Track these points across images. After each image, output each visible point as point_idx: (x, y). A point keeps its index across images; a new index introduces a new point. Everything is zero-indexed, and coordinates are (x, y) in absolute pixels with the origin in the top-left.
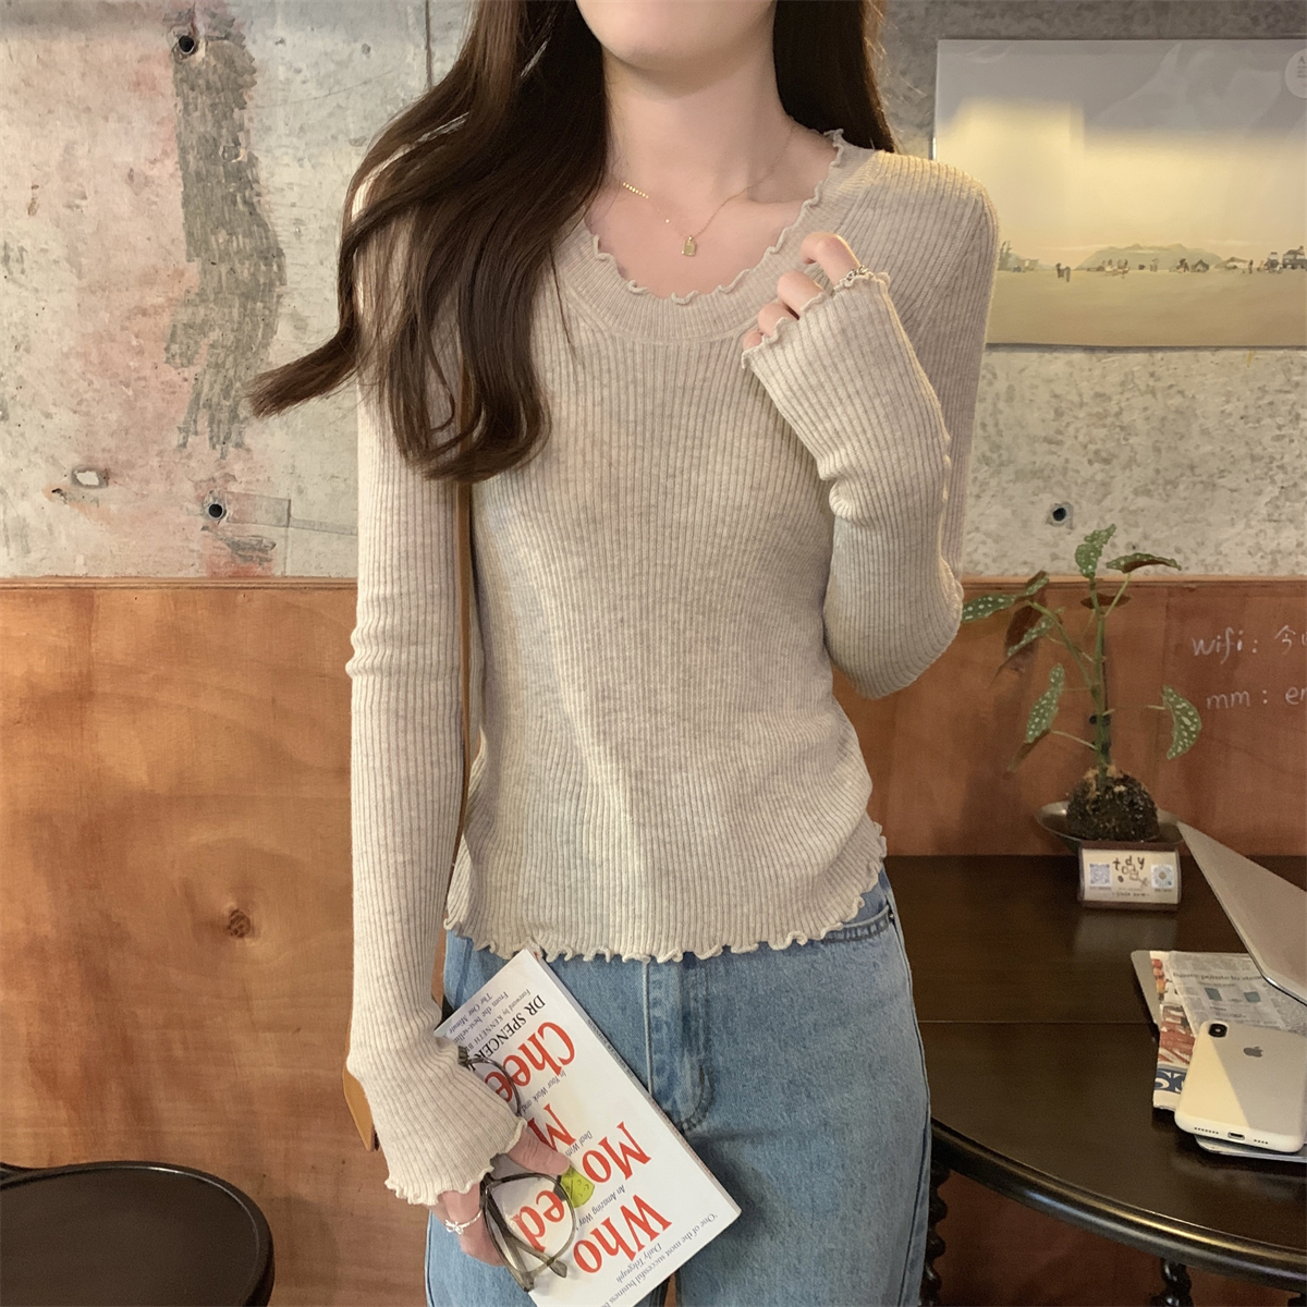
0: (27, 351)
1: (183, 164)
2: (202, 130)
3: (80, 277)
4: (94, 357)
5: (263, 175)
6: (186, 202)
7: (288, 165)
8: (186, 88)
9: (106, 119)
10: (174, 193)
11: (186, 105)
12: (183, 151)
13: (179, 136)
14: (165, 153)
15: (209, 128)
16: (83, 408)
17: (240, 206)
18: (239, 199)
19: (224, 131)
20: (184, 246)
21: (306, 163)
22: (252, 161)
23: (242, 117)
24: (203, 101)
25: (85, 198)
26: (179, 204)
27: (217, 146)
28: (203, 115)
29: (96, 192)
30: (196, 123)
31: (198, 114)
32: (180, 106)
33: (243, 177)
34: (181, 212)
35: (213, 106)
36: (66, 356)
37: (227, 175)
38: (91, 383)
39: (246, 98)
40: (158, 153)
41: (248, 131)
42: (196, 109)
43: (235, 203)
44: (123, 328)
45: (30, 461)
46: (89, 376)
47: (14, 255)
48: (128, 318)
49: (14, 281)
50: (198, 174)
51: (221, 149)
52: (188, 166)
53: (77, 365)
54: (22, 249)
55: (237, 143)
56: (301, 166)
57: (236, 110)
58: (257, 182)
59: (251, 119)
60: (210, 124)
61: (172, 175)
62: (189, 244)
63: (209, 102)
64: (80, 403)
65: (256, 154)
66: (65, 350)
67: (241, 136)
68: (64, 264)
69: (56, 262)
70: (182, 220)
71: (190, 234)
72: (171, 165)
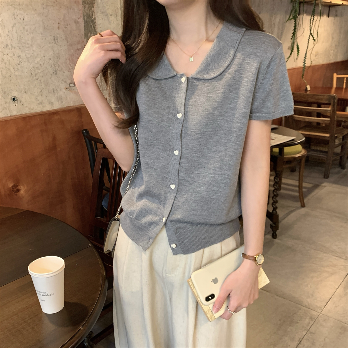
0: (60, 59)
1: (84, 19)
2: (87, 12)
3: (68, 43)
4: (71, 60)
5: (97, 21)
6: (85, 27)
7: (100, 19)
8: (84, 3)
9: (70, 9)
10: (82, 25)
11: (84, 7)
12: (84, 16)
13: (83, 13)
14: (81, 16)
15: (88, 12)
16: (70, 70)
17: (93, 28)
18: (93, 26)
19: (91, 12)
20: (84, 36)
21: (103, 19)
22: (95, 19)
23: (93, 10)
24: (87, 6)
25: (68, 26)
26: (83, 27)
27: (89, 16)
28: (87, 9)
29: (70, 25)
30: (86, 10)
31: (86, 9)
32: (83, 7)
33: (93, 22)
34: (83, 29)
35: (89, 7)
36: (66, 60)
37: (91, 21)
38: (71, 65)
39: (94, 6)
40: (80, 17)
41: (94, 13)
42: (86, 8)
43: (92, 27)
44: (75, 53)
45: (61, 83)
46: (70, 64)
47: (56, 38)
48: (76, 51)
49: (56, 44)
50: (86, 21)
51: (90, 16)
52: (85, 19)
53: (68, 61)
54: (57, 37)
55: (93, 15)
56: (102, 20)
57: (93, 8)
58: (96, 23)
59: (95, 10)
60: (88, 11)
61: (82, 21)
62: (85, 35)
63: (88, 6)
64: (69, 69)
65: (96, 17)
66: (66, 58)
67: (93, 13)
68: (65, 40)
69: (64, 40)
70: (84, 31)
71: (85, 33)
72: (82, 19)
